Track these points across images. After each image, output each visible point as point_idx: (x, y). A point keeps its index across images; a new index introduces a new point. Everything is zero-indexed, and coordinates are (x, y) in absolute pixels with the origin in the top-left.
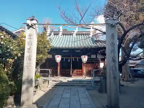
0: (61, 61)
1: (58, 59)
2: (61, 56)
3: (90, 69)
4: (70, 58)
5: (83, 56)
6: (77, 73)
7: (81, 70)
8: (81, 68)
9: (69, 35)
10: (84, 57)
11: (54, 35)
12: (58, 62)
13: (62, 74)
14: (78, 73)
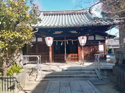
0: (52, 45)
1: (49, 41)
2: (53, 38)
3: (87, 53)
4: (64, 41)
5: (81, 37)
6: (72, 58)
7: (77, 55)
8: (77, 52)
9: (61, 15)
10: (82, 39)
11: (43, 16)
12: (49, 45)
13: (55, 60)
14: (74, 58)
